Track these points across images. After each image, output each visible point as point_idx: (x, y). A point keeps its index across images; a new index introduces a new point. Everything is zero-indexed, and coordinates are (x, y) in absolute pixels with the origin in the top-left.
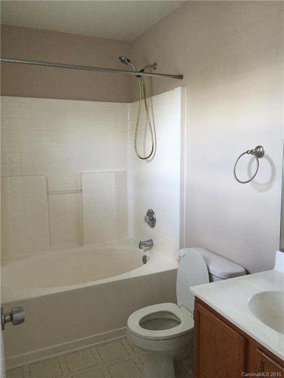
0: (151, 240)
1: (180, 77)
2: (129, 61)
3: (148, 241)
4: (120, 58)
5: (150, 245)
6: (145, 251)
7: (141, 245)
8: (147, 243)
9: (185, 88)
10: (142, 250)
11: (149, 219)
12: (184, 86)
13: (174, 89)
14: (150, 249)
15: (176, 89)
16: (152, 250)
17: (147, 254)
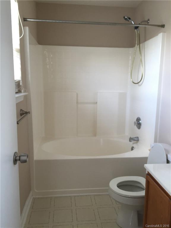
0: (138, 137)
1: (163, 26)
2: (129, 19)
3: (135, 138)
4: (124, 17)
5: (136, 140)
6: (133, 143)
7: (131, 139)
8: (135, 139)
9: (166, 34)
10: (131, 143)
11: (137, 123)
12: (165, 32)
13: (158, 35)
14: (137, 143)
15: (159, 35)
16: (138, 144)
17: (134, 146)
